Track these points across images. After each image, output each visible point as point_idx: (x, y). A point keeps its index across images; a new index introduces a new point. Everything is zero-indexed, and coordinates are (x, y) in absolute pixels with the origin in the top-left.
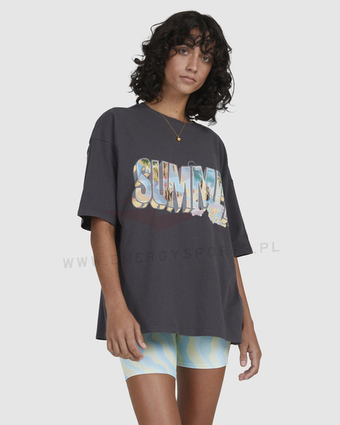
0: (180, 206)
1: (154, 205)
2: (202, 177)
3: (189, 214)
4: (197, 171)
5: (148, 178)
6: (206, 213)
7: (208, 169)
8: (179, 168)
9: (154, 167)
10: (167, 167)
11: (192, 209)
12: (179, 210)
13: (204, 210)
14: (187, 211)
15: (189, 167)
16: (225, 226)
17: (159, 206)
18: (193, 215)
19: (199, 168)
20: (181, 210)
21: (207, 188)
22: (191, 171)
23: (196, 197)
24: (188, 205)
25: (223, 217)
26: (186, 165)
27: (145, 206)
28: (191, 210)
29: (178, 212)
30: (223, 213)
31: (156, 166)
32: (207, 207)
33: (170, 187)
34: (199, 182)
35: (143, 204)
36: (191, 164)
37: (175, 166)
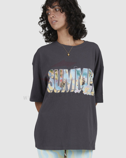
0: (69, 89)
1: (55, 91)
2: (80, 73)
3: (74, 92)
4: (78, 71)
5: (53, 78)
6: (82, 91)
7: (84, 69)
8: (69, 70)
9: (55, 73)
10: (62, 72)
11: (75, 89)
12: (68, 91)
13: (81, 90)
14: (72, 91)
15: (74, 69)
16: (93, 95)
17: (57, 91)
18: (75, 92)
19: (79, 69)
20: (69, 91)
21: (83, 79)
22: (75, 71)
23: (77, 84)
24: (73, 88)
25: (92, 91)
26: (73, 68)
27: (52, 92)
28: (74, 91)
29: (68, 92)
30: (92, 89)
31: (57, 72)
32: (82, 88)
33: (64, 80)
34: (79, 76)
35: (51, 91)
36: (76, 68)
37: (67, 70)
